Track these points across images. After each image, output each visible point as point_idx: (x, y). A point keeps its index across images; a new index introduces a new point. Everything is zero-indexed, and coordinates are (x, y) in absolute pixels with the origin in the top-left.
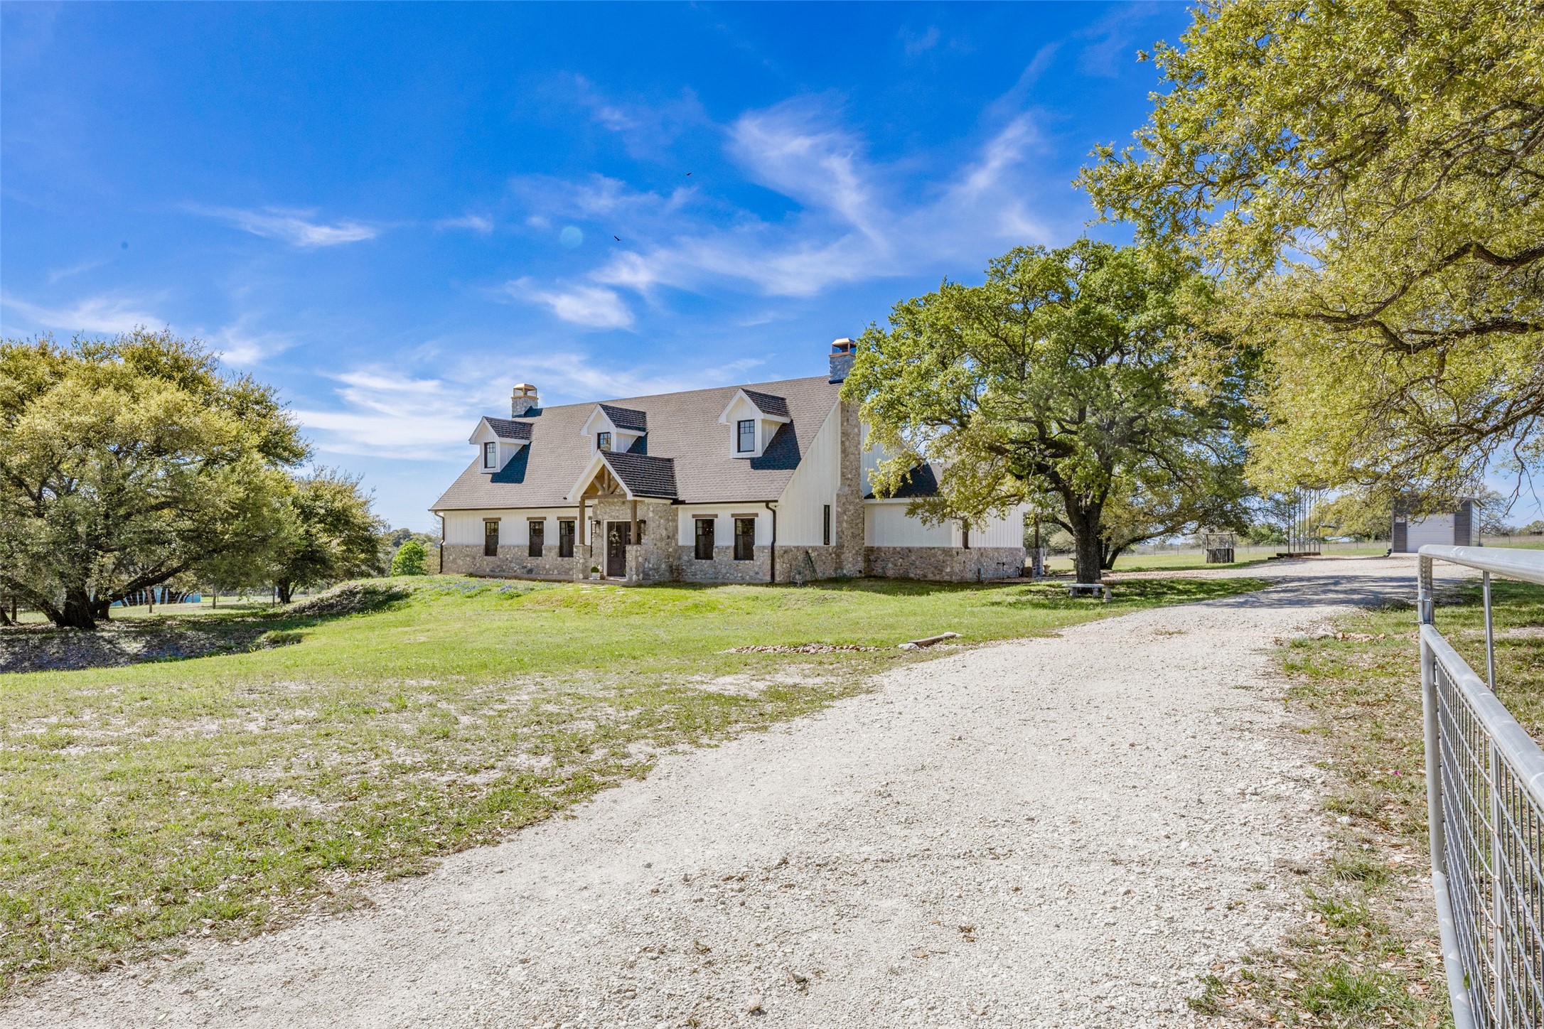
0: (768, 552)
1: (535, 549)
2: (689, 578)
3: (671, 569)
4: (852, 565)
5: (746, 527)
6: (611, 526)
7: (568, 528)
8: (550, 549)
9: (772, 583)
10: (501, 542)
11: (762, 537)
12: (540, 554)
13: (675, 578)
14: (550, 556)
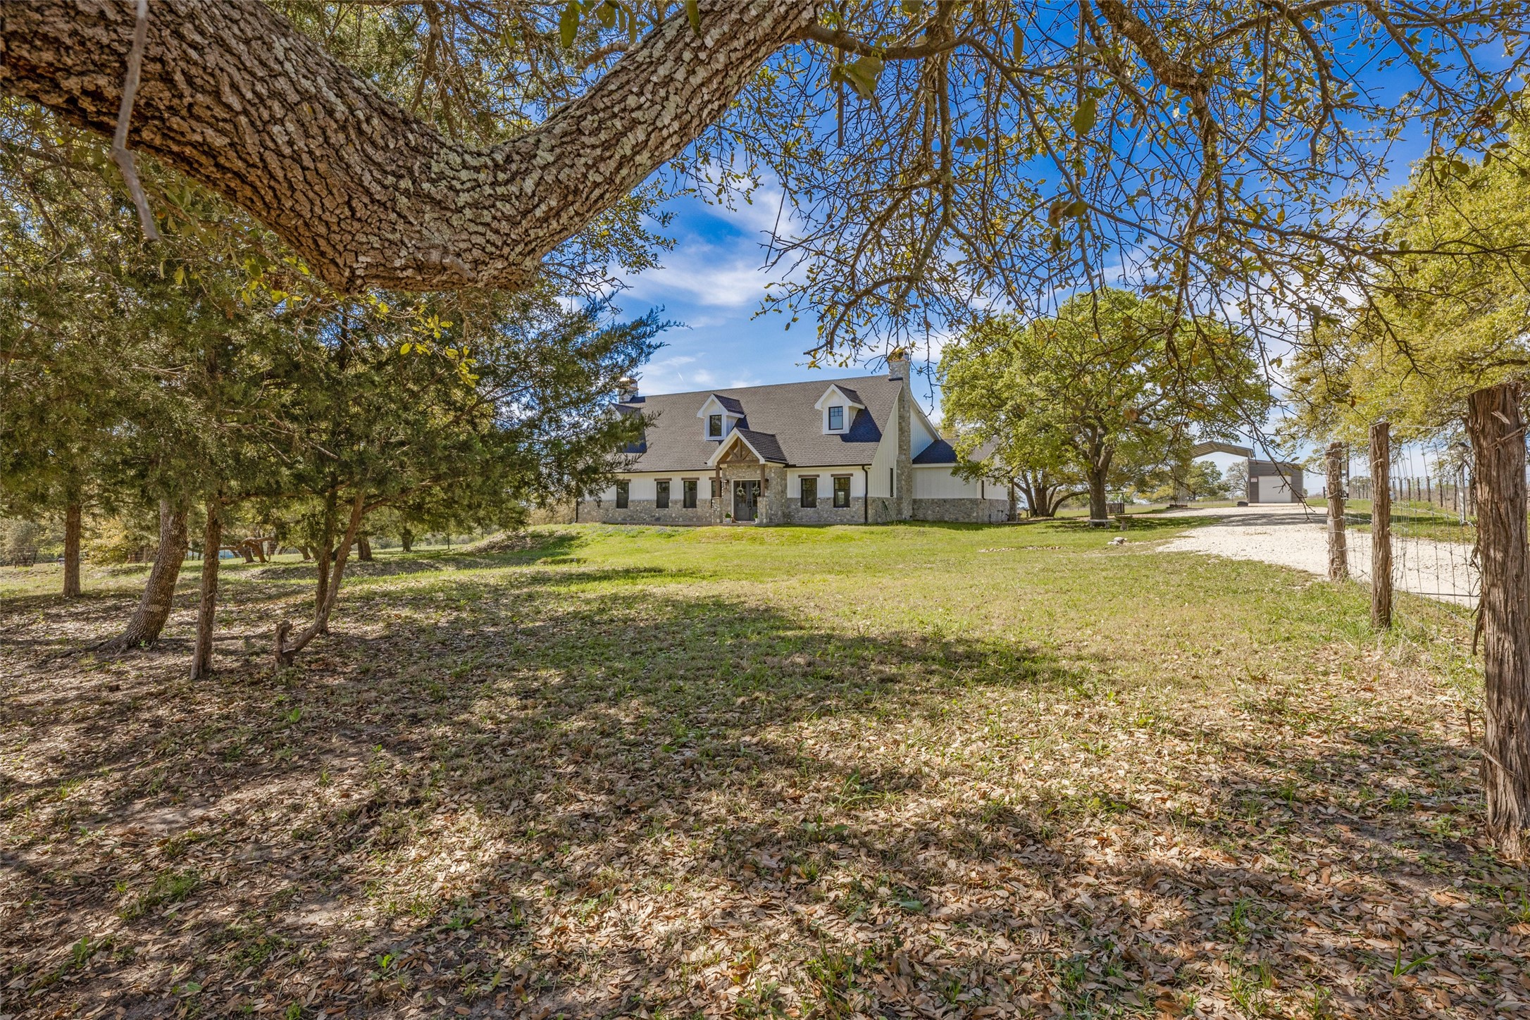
0: (861, 502)
1: (662, 502)
2: (797, 520)
3: (784, 515)
4: (907, 513)
5: (842, 483)
6: (737, 484)
7: (691, 487)
8: (676, 502)
9: (866, 523)
10: (631, 497)
11: (857, 490)
12: (666, 506)
13: (787, 521)
14: (675, 509)
